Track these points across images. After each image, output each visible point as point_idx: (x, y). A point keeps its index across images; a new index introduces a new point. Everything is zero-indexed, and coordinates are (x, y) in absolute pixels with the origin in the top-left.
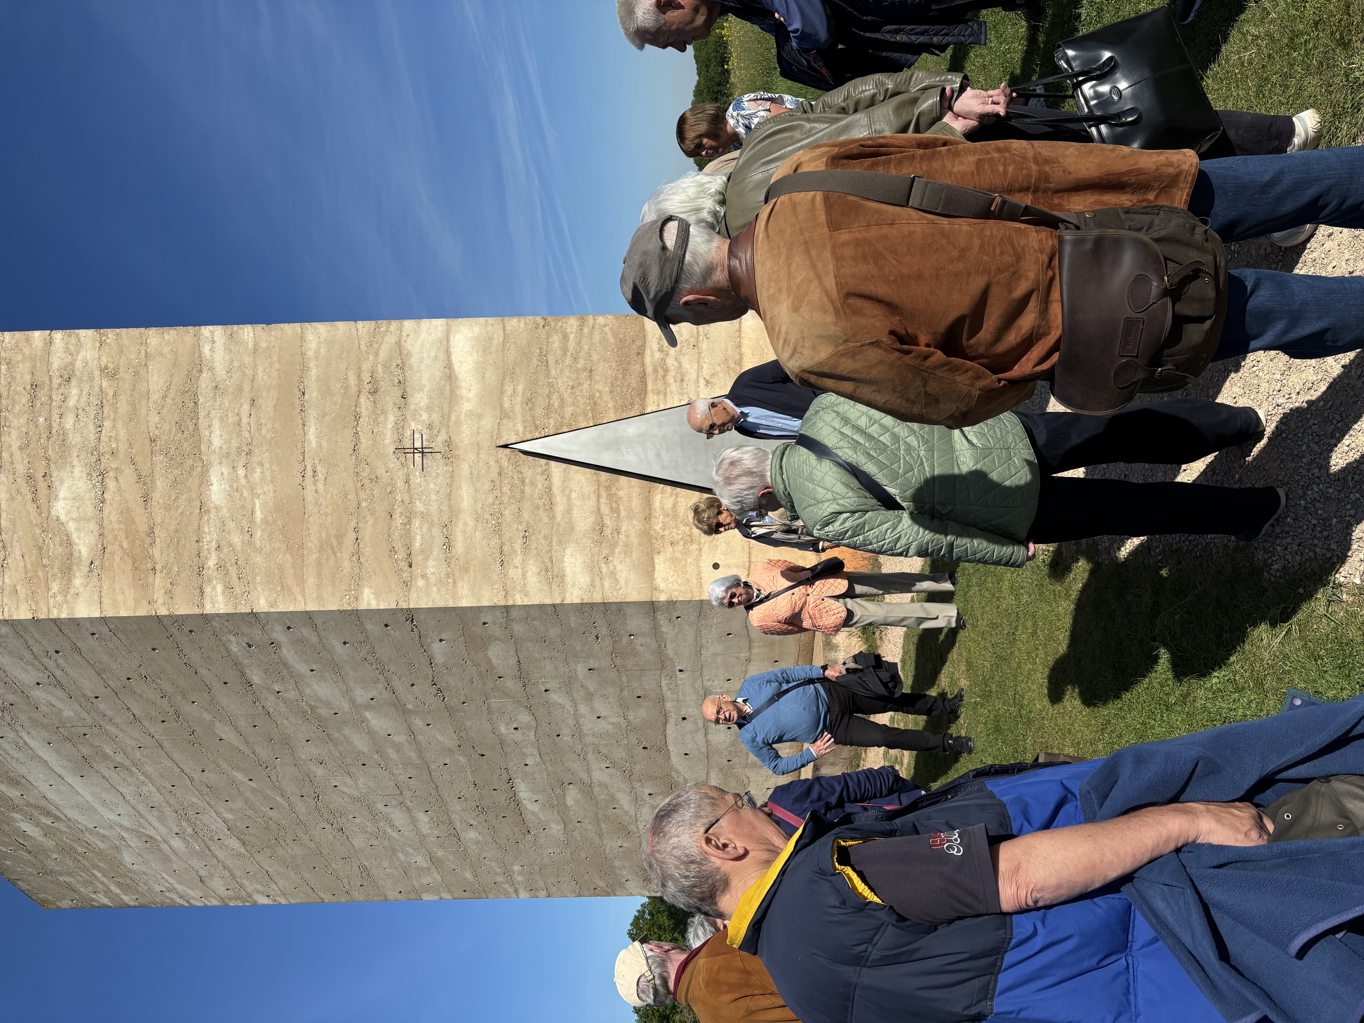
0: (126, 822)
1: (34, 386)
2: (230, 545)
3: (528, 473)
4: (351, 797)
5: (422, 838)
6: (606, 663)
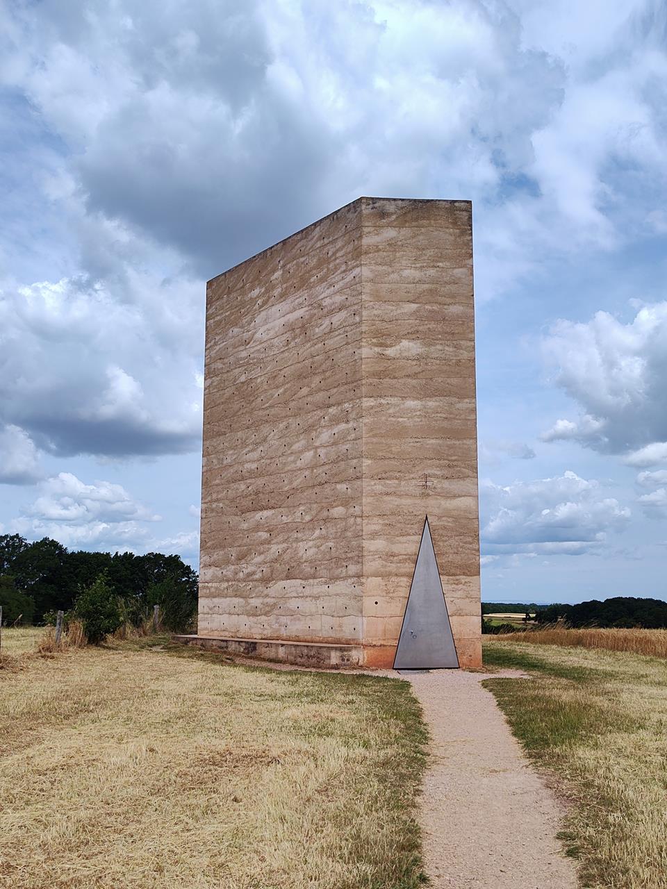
0: (258, 336)
1: (453, 334)
2: (389, 408)
3: (415, 526)
4: (267, 436)
5: (242, 463)
6: (334, 555)
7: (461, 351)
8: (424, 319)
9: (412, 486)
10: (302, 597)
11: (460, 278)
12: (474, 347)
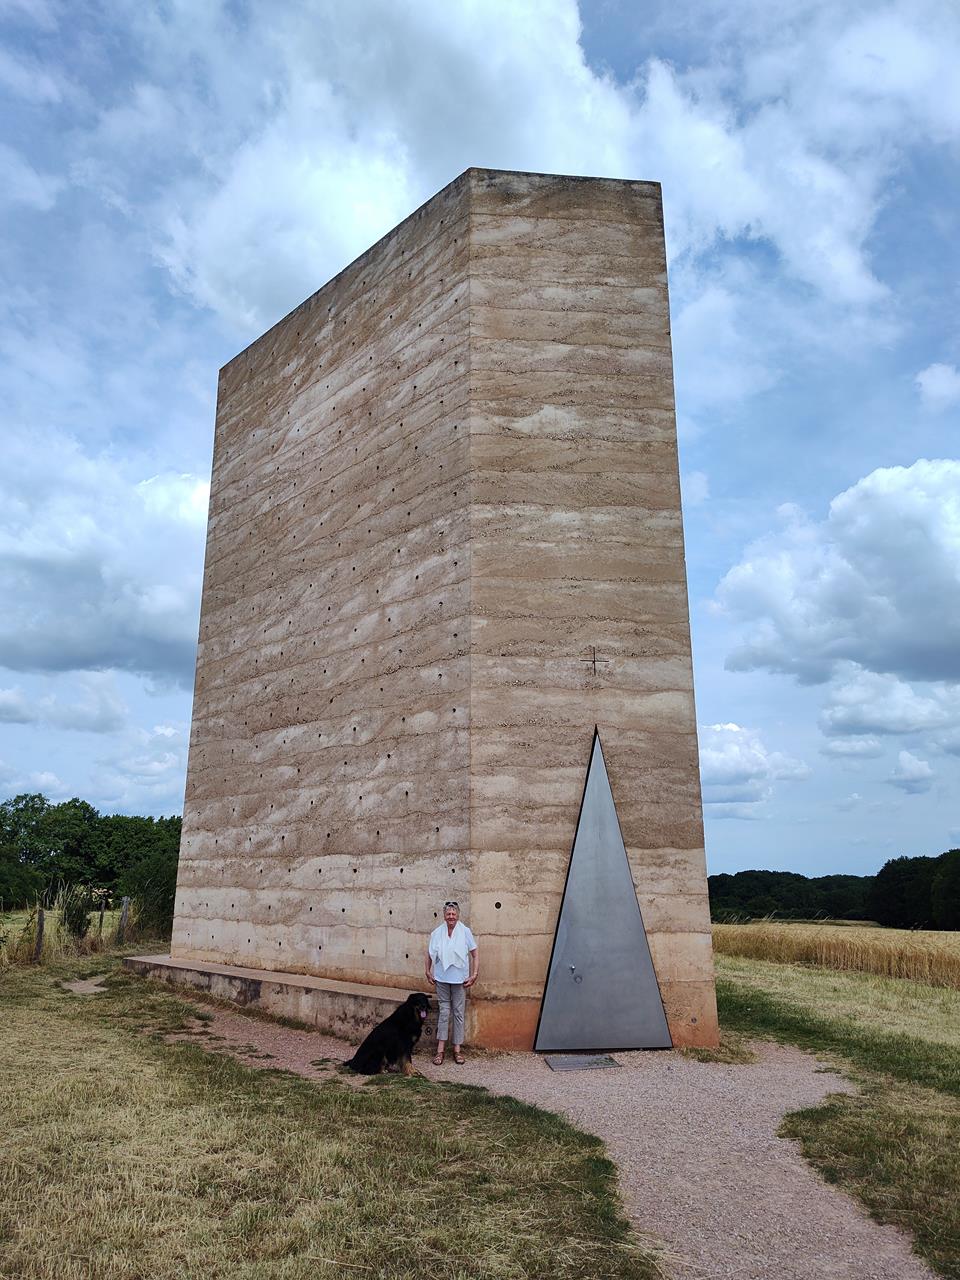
0: (292, 434)
1: (636, 398)
2: (521, 525)
3: (575, 748)
4: (300, 596)
5: (257, 648)
6: (412, 807)
7: (652, 427)
8: (582, 371)
9: (565, 669)
10: (352, 889)
11: (645, 305)
12: (674, 422)
